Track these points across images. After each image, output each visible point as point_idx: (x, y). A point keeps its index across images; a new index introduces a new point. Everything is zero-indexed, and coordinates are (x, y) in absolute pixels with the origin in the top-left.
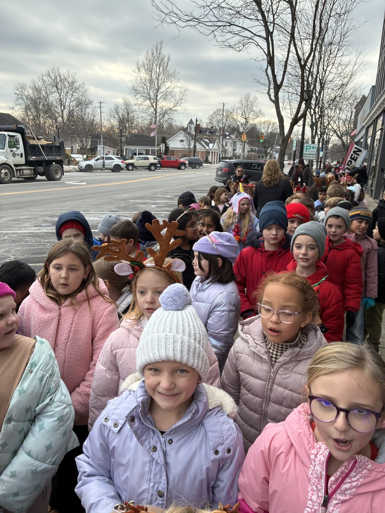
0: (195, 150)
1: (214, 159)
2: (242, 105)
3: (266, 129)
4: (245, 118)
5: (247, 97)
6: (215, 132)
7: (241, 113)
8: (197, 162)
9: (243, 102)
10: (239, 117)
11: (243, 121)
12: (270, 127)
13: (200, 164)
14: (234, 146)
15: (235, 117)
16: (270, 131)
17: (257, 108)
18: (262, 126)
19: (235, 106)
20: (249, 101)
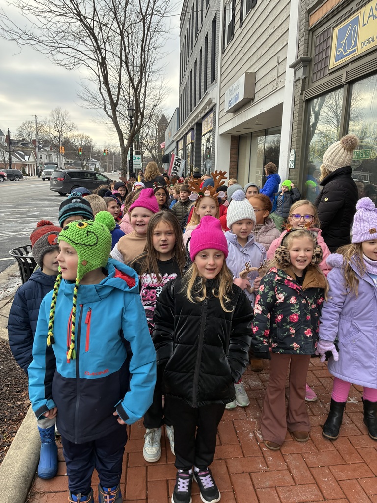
0: (11, 162)
1: (32, 171)
2: (54, 118)
3: (80, 143)
4: (59, 131)
5: (58, 110)
6: (28, 144)
7: (53, 126)
8: (15, 174)
9: (55, 116)
10: (52, 130)
11: (56, 133)
12: (84, 140)
13: (20, 177)
14: (49, 159)
15: (48, 130)
16: (84, 144)
17: (70, 122)
18: (76, 139)
19: (46, 119)
20: (60, 114)
